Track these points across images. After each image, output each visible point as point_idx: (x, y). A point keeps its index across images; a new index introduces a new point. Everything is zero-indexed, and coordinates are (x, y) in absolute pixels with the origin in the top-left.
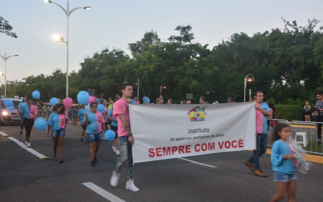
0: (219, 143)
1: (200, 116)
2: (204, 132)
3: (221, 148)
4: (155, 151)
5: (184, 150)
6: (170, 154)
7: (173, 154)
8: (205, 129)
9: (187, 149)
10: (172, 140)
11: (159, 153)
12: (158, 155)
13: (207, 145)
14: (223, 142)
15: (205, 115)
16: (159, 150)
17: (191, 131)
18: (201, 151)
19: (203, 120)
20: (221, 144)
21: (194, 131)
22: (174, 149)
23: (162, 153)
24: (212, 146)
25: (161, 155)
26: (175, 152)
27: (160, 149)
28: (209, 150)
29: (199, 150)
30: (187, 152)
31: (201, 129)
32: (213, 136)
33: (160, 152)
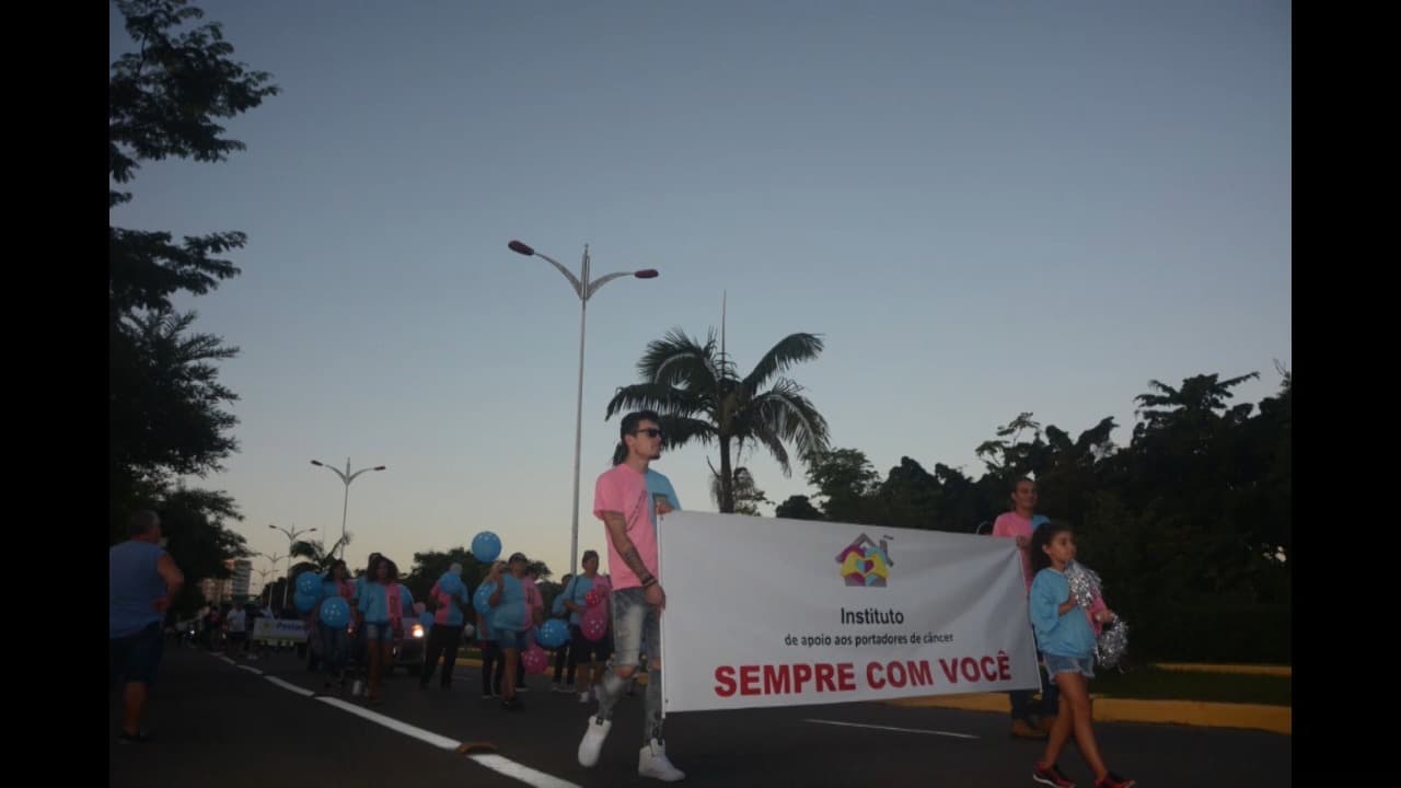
0: (942, 662)
1: (873, 570)
2: (887, 622)
3: (953, 679)
4: (737, 678)
5: (835, 679)
6: (787, 690)
7: (798, 690)
8: (891, 613)
9: (843, 676)
10: (790, 641)
11: (751, 686)
12: (745, 691)
13: (906, 667)
14: (955, 662)
15: (887, 566)
16: (751, 674)
17: (846, 616)
18: (888, 684)
19: (881, 581)
20: (949, 665)
21: (861, 618)
22: (802, 673)
23: (761, 685)
24: (921, 672)
25: (757, 692)
26: (804, 685)
27: (756, 669)
28: (914, 683)
29: (882, 682)
30: (843, 687)
31: (879, 612)
32: (915, 639)
33: (756, 679)
